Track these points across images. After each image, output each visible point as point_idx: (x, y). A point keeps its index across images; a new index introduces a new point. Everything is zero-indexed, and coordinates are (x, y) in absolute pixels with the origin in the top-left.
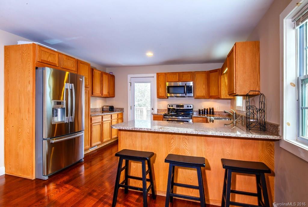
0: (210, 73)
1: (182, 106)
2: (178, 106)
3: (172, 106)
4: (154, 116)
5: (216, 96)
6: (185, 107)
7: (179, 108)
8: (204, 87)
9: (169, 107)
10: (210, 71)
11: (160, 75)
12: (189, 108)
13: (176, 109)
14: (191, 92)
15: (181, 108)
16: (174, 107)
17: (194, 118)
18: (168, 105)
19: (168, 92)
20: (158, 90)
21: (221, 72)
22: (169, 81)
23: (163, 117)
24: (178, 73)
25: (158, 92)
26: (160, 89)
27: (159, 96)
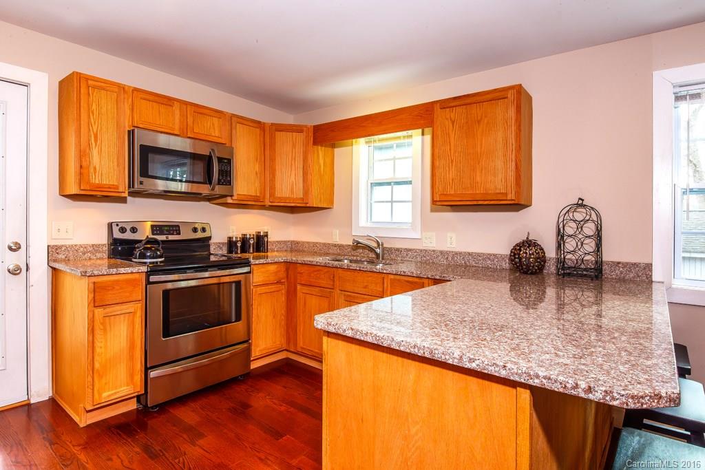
0: (276, 130)
1: (175, 228)
2: (157, 229)
3: (134, 230)
4: (94, 279)
5: (296, 199)
6: (186, 234)
7: (162, 237)
9: (117, 235)
10: (274, 124)
11: (94, 87)
12: (200, 235)
13: (156, 242)
14: (229, 183)
15: (171, 237)
16: (145, 233)
17: (255, 268)
18: (110, 226)
19: (145, 173)
20: (83, 155)
21: (311, 134)
22: (141, 126)
23: (144, 277)
24: (177, 105)
25: (84, 164)
26: (95, 152)
27: (88, 182)
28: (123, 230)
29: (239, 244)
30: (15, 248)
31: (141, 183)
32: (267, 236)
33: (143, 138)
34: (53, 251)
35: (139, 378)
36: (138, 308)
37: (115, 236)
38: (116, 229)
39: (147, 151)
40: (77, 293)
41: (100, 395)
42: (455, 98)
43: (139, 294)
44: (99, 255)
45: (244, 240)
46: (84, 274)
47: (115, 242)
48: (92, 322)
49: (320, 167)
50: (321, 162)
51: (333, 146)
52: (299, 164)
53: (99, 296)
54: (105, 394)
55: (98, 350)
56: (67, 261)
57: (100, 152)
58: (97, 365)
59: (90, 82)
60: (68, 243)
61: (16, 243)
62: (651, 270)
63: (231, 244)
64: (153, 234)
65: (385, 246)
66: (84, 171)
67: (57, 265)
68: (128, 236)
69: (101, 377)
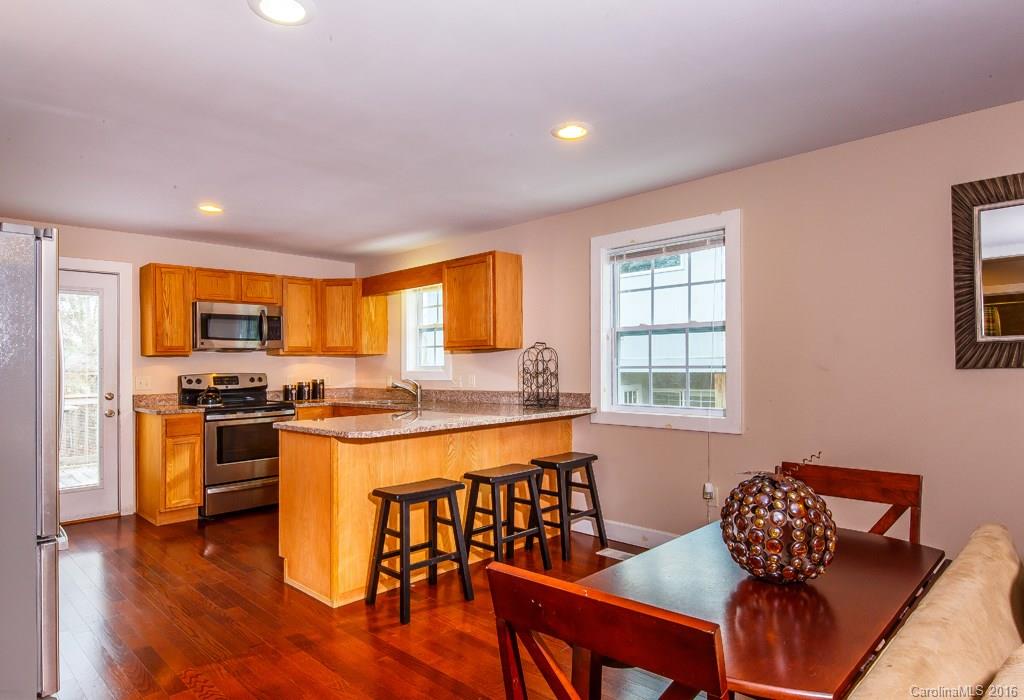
0: (327, 285)
1: (234, 379)
2: (219, 380)
3: (199, 381)
4: (166, 417)
5: (347, 348)
6: (244, 384)
7: (223, 387)
8: (309, 322)
9: (186, 386)
10: (325, 280)
11: (165, 273)
12: (257, 384)
13: (216, 391)
14: (278, 337)
15: (230, 387)
16: (208, 383)
17: (300, 411)
18: (180, 378)
19: (205, 335)
20: (158, 325)
21: (360, 287)
22: (203, 297)
23: (203, 417)
24: (232, 275)
25: (159, 332)
26: (167, 322)
27: (162, 346)
28: (190, 382)
29: (294, 392)
30: (110, 397)
31: (202, 343)
32: (323, 383)
33: (203, 308)
34: (137, 400)
35: (199, 493)
36: (198, 441)
37: (184, 387)
38: (184, 381)
39: (207, 319)
40: (154, 427)
41: (170, 501)
42: (457, 260)
43: (198, 429)
44: (171, 403)
45: (300, 388)
46: (159, 413)
47: (184, 392)
48: (165, 448)
49: (371, 316)
50: (372, 310)
51: (387, 295)
52: (349, 315)
53: (170, 429)
54: (173, 502)
55: (168, 469)
56: (147, 406)
57: (171, 323)
58: (168, 480)
59: (163, 270)
60: (148, 393)
61: (110, 394)
62: (589, 399)
63: (287, 391)
64: (215, 384)
65: (423, 388)
66: (159, 338)
67: (140, 410)
68: (194, 386)
69: (170, 489)
